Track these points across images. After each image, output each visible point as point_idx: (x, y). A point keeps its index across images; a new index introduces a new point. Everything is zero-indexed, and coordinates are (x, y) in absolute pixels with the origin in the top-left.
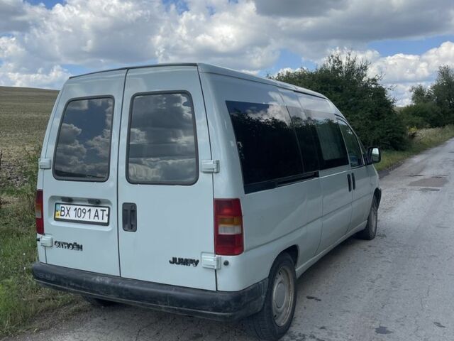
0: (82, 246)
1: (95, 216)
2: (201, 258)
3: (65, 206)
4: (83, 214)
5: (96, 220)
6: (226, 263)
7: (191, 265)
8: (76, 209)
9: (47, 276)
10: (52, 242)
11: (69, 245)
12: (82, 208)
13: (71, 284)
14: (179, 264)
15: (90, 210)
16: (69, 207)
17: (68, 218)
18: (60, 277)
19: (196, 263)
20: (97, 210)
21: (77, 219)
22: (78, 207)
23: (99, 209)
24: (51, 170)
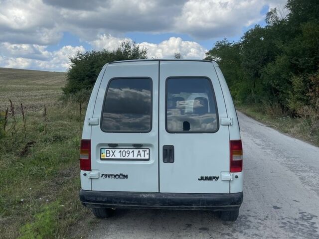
0: (127, 175)
1: (138, 155)
2: (221, 175)
3: (110, 150)
4: (127, 155)
5: (139, 157)
6: (237, 177)
7: (214, 180)
8: (121, 151)
9: (98, 199)
10: (99, 176)
11: (115, 176)
12: (126, 150)
13: (122, 201)
14: (205, 180)
15: (133, 151)
16: (113, 150)
17: (113, 157)
18: (112, 198)
19: (217, 178)
20: (139, 151)
21: (122, 158)
22: (122, 150)
23: (141, 150)
24: (99, 126)
